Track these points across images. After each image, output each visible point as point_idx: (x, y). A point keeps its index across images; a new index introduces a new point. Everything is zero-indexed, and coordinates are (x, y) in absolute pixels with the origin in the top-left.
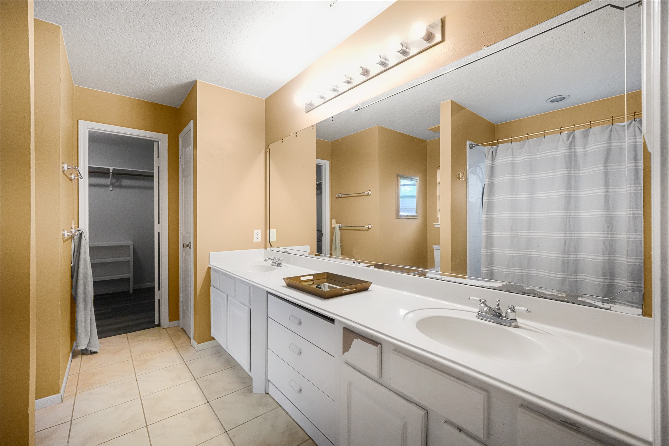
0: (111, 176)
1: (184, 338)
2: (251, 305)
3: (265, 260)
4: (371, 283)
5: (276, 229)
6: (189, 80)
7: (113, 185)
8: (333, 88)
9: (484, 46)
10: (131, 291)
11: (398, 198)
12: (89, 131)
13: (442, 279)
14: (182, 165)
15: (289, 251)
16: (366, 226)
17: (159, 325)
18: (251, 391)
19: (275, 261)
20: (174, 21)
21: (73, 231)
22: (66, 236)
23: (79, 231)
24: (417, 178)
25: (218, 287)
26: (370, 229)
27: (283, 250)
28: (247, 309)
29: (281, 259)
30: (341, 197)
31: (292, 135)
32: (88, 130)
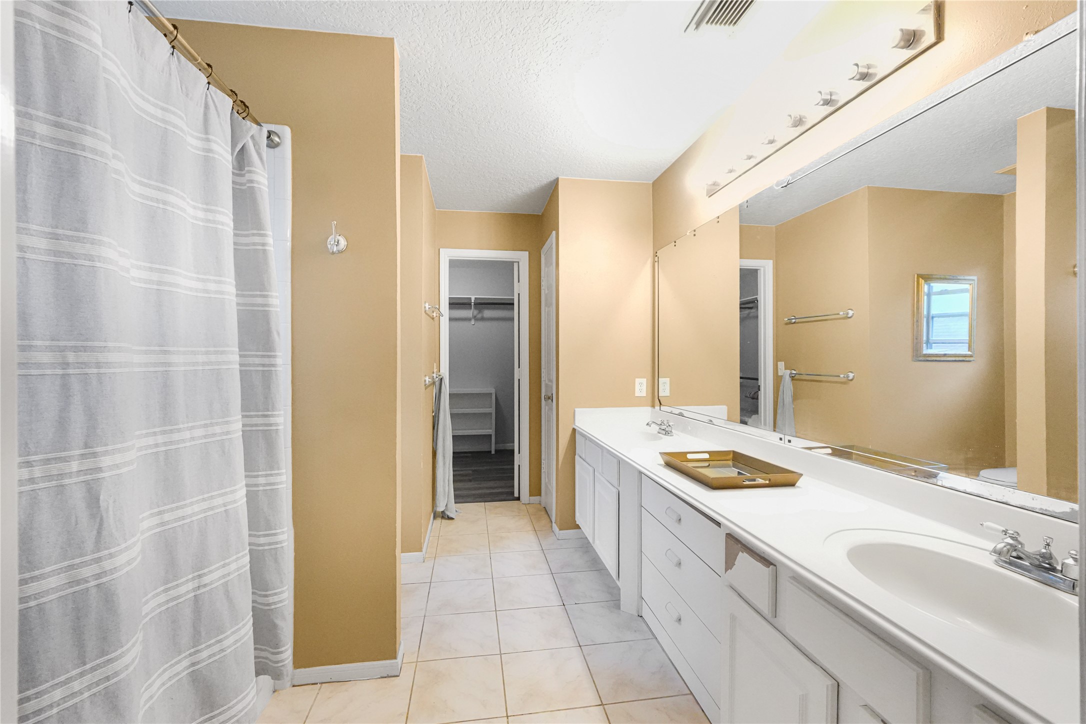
0: (473, 307)
1: (544, 521)
2: (619, 486)
3: (647, 424)
4: (802, 475)
5: (669, 379)
6: (549, 180)
7: (475, 318)
8: (747, 156)
9: (1027, 34)
10: (493, 452)
11: (917, 321)
12: (450, 260)
13: (938, 484)
14: (545, 290)
15: (685, 414)
16: (842, 376)
17: (518, 499)
18: (618, 607)
19: (663, 427)
20: (526, 119)
21: (435, 375)
22: (427, 382)
23: (440, 376)
24: (975, 278)
25: (584, 457)
26: (852, 380)
27: (677, 412)
28: (615, 491)
29: (671, 424)
30: (794, 323)
31: (688, 234)
32: (448, 258)
